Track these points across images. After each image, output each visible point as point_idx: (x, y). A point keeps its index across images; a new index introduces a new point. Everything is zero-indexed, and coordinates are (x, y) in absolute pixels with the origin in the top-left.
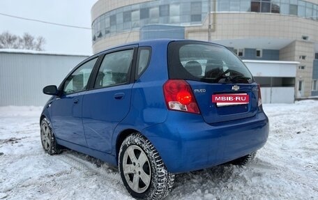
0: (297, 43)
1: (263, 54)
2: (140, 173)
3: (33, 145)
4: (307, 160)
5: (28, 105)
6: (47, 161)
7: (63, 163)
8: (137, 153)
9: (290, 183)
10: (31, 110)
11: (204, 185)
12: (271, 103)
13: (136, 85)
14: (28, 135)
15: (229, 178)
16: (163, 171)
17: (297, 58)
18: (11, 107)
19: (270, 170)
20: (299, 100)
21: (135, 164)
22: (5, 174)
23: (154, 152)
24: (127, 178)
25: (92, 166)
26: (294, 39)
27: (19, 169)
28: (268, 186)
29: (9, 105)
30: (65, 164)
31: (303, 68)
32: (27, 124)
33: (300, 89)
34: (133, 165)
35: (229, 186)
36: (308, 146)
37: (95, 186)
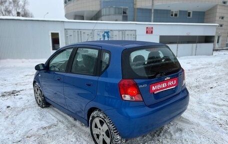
0: (218, 7)
1: (193, 15)
2: (103, 135)
3: (29, 98)
4: (214, 114)
5: (21, 58)
6: (41, 114)
7: (51, 116)
8: (102, 123)
9: (200, 138)
10: (23, 62)
11: (145, 138)
12: (195, 55)
13: (101, 79)
14: (24, 88)
15: (161, 132)
16: (118, 137)
17: (217, 18)
18: (9, 60)
19: (188, 125)
20: (217, 50)
21: (100, 129)
22: (14, 126)
23: (112, 125)
24: (95, 136)
25: (71, 119)
26: (217, 3)
27: (23, 122)
28: (185, 140)
29: (7, 58)
30: (53, 118)
31: (221, 26)
32: (22, 76)
33: (218, 42)
34: (98, 129)
35: (161, 140)
36: (216, 102)
37: (74, 140)
